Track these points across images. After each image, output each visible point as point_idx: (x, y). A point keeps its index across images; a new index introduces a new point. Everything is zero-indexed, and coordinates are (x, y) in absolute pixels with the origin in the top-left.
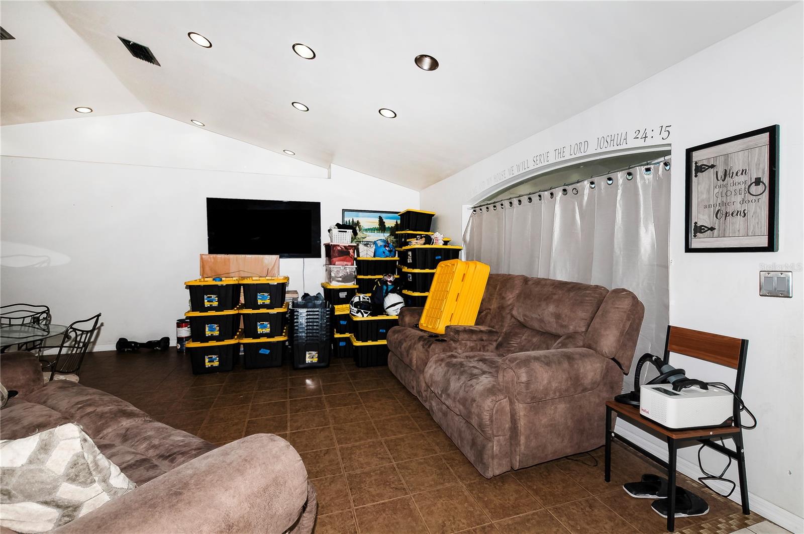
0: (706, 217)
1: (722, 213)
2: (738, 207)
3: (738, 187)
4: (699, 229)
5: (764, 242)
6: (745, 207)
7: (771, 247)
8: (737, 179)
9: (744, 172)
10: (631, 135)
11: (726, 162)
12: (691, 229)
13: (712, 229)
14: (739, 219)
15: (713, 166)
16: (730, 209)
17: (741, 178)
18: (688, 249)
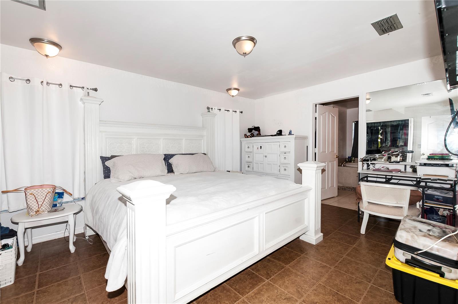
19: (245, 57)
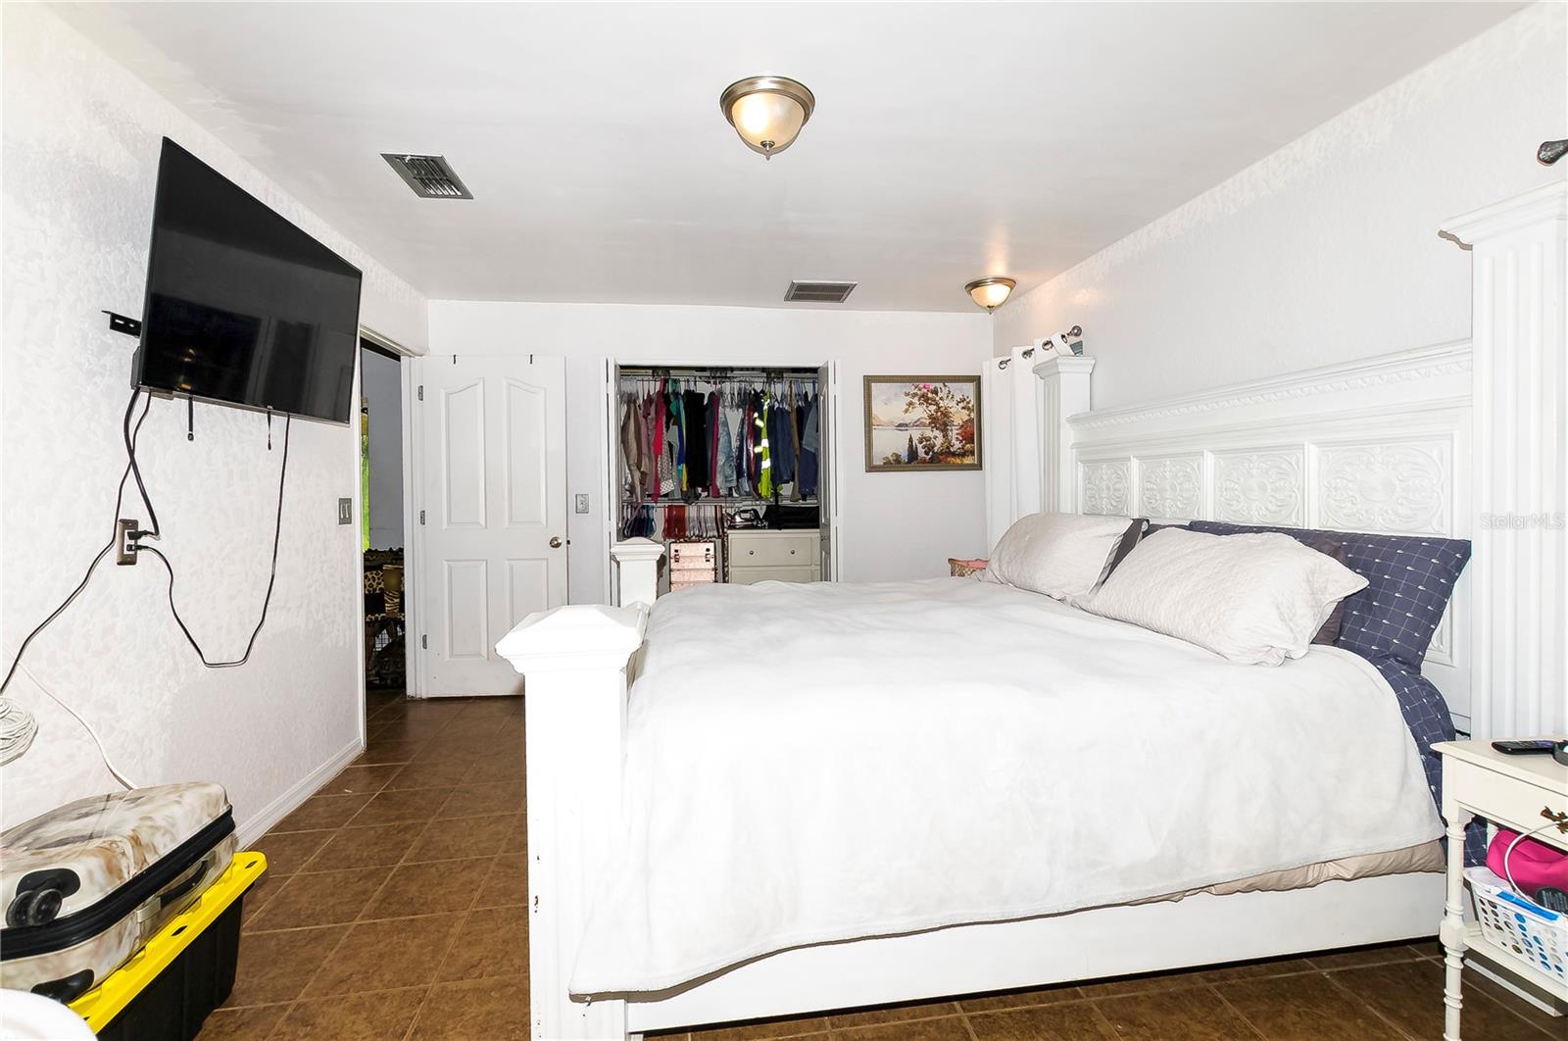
19: (768, 159)
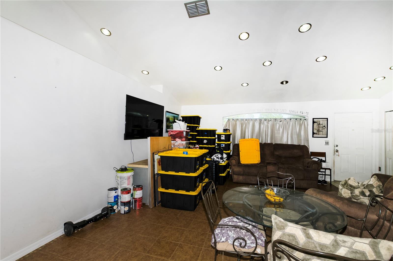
0: (316, 131)
1: (318, 131)
2: (321, 130)
3: (321, 127)
4: (315, 133)
5: (326, 136)
6: (322, 130)
7: (327, 137)
8: (321, 125)
9: (322, 124)
10: (299, 112)
11: (319, 122)
12: (313, 133)
13: (317, 133)
14: (321, 132)
15: (317, 122)
16: (320, 130)
17: (322, 125)
18: (313, 137)
